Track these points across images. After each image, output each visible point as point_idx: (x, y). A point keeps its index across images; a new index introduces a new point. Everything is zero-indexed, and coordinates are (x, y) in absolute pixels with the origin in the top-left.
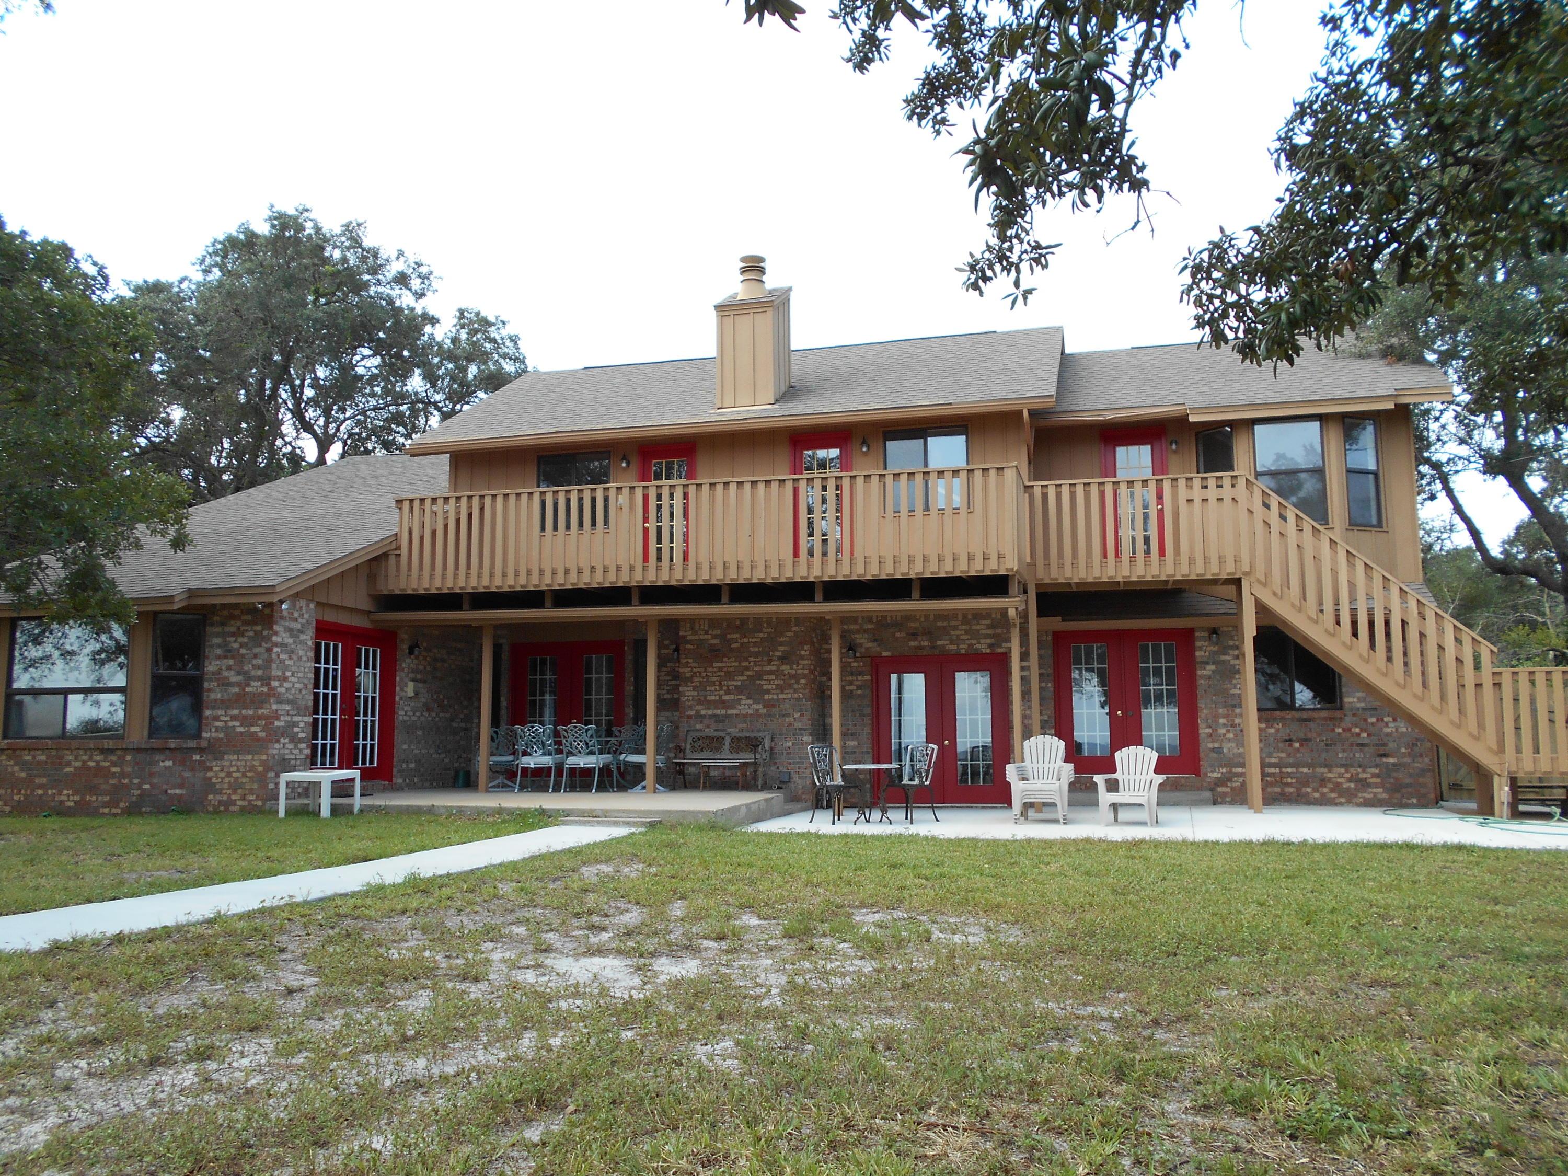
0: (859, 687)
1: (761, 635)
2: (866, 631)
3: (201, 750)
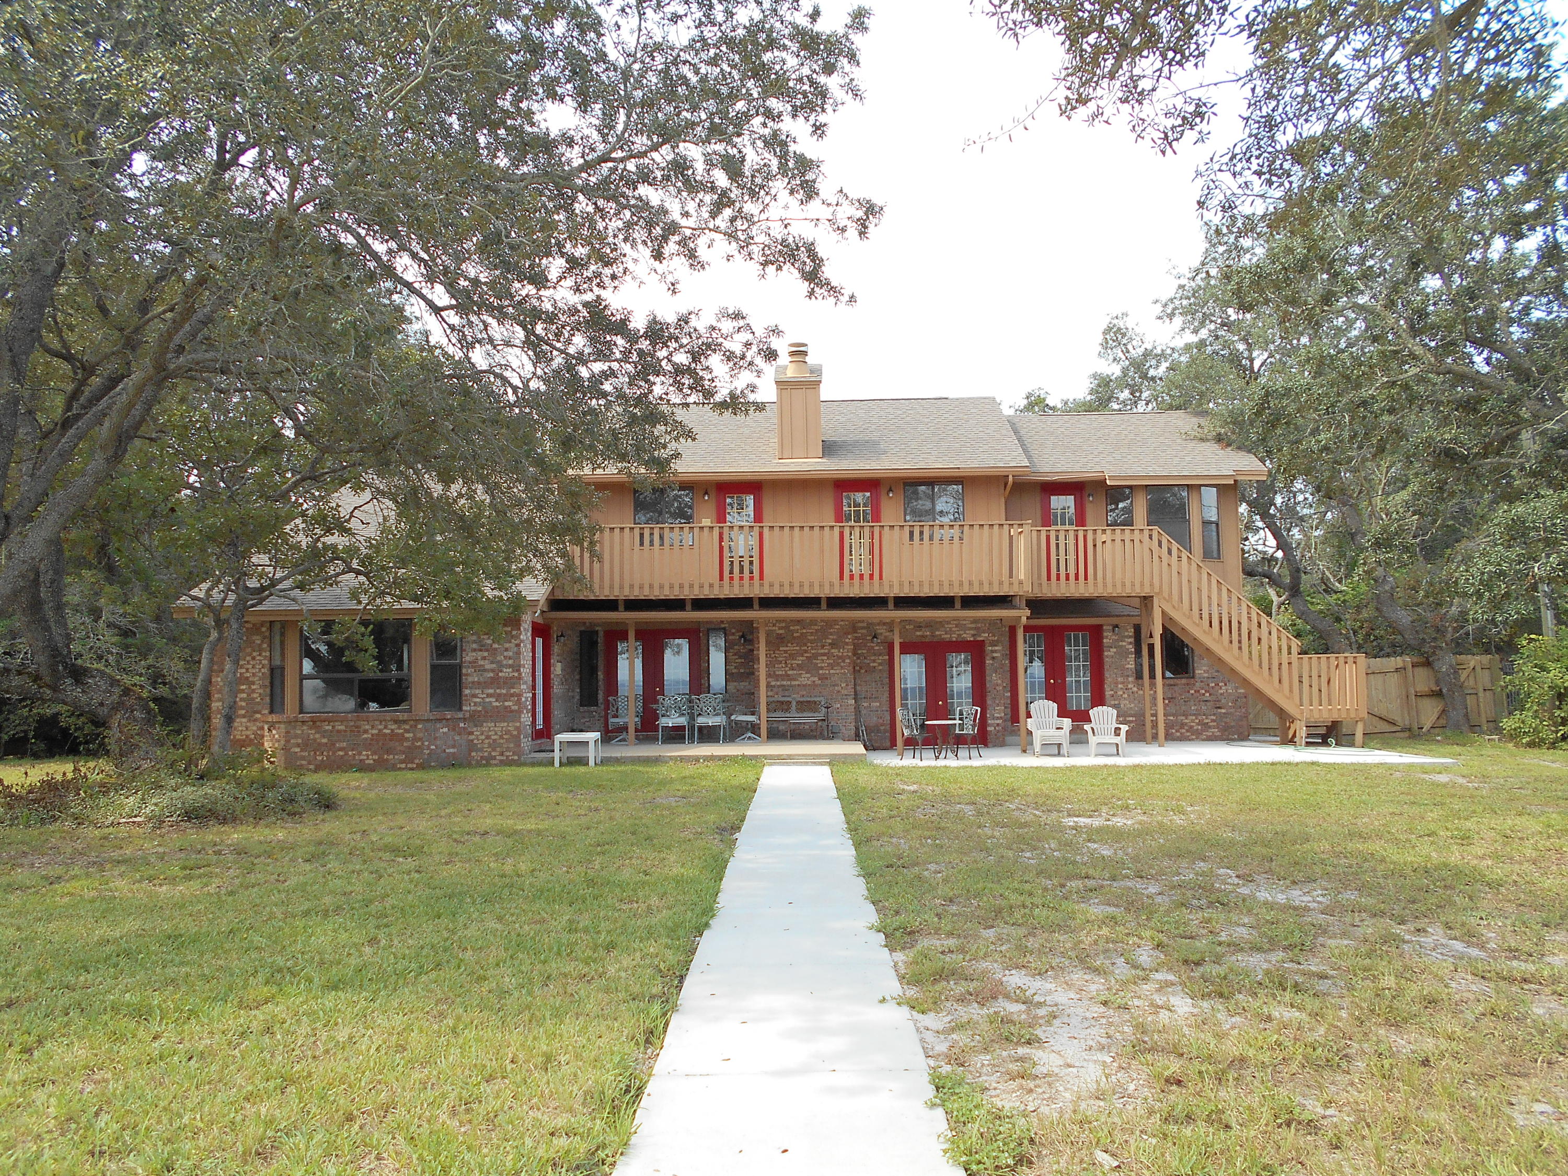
0: (880, 664)
2: (884, 624)
3: (464, 720)
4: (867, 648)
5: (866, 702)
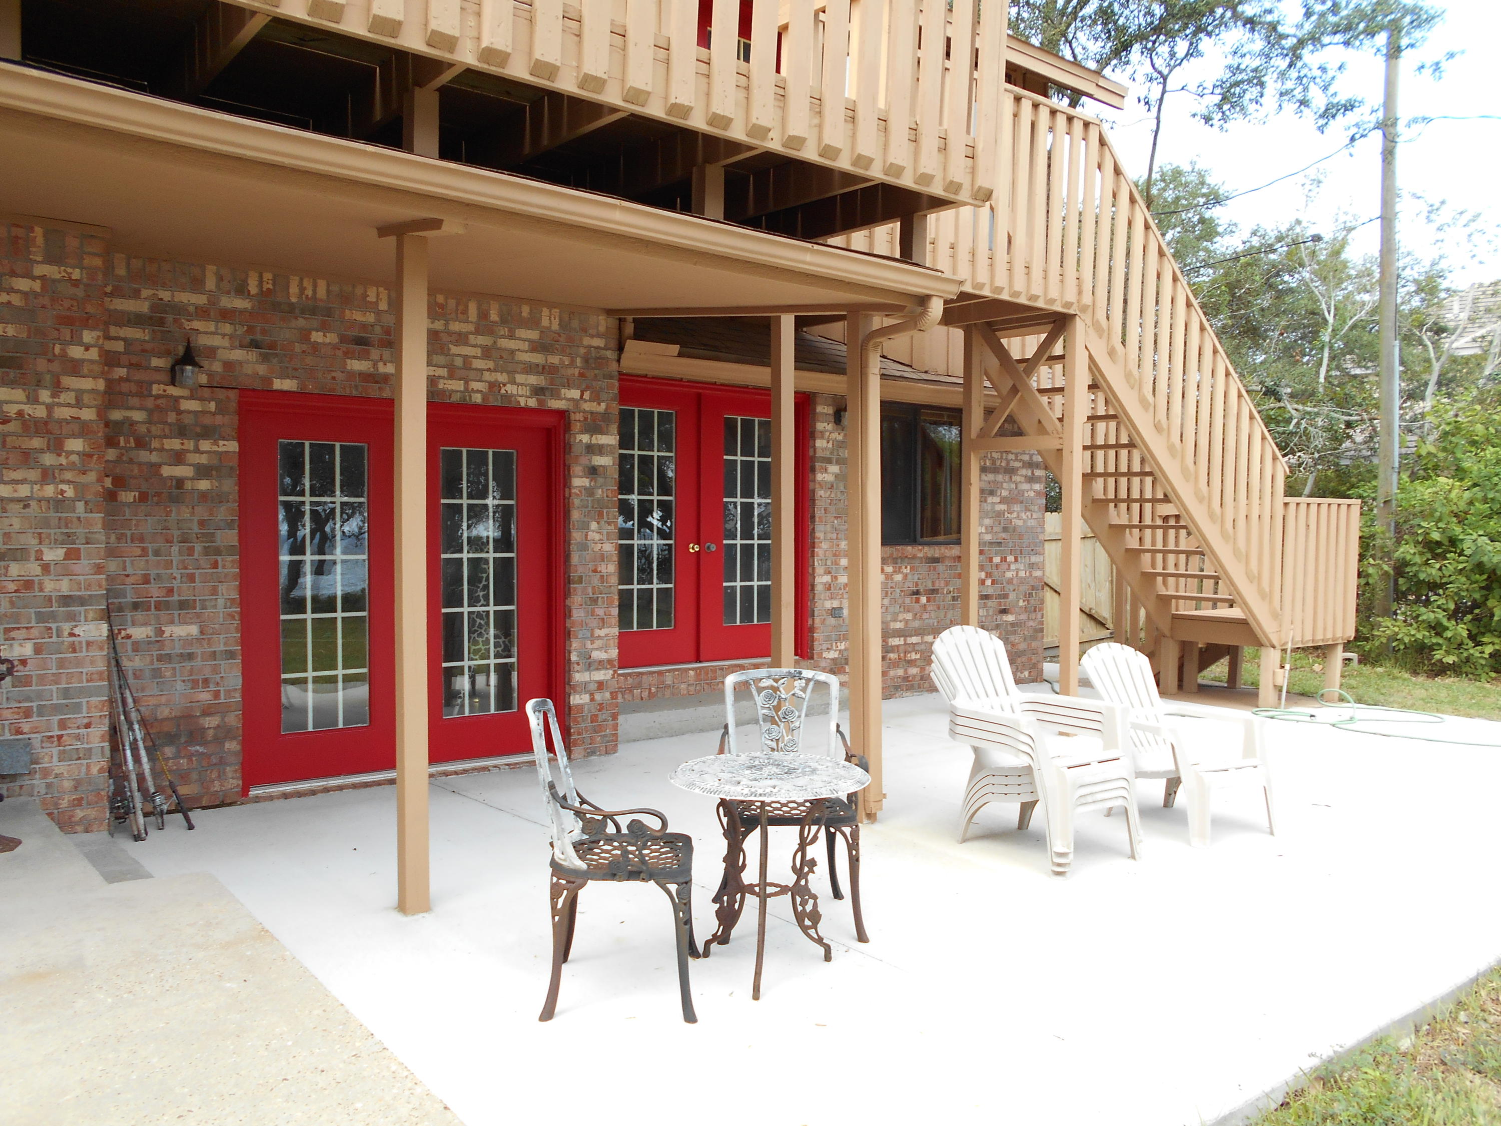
0: (203, 472)
2: (226, 315)
4: (150, 403)
5: (145, 624)
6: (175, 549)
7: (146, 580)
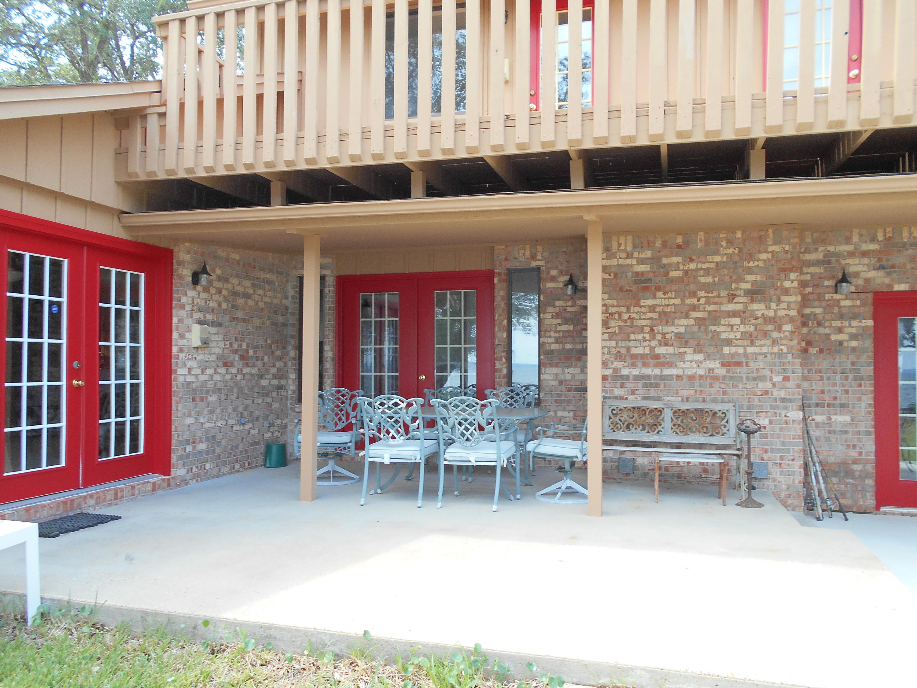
0: (853, 337)
1: (718, 259)
2: (865, 254)
4: (824, 304)
5: (822, 414)
6: (838, 377)
7: (823, 392)
